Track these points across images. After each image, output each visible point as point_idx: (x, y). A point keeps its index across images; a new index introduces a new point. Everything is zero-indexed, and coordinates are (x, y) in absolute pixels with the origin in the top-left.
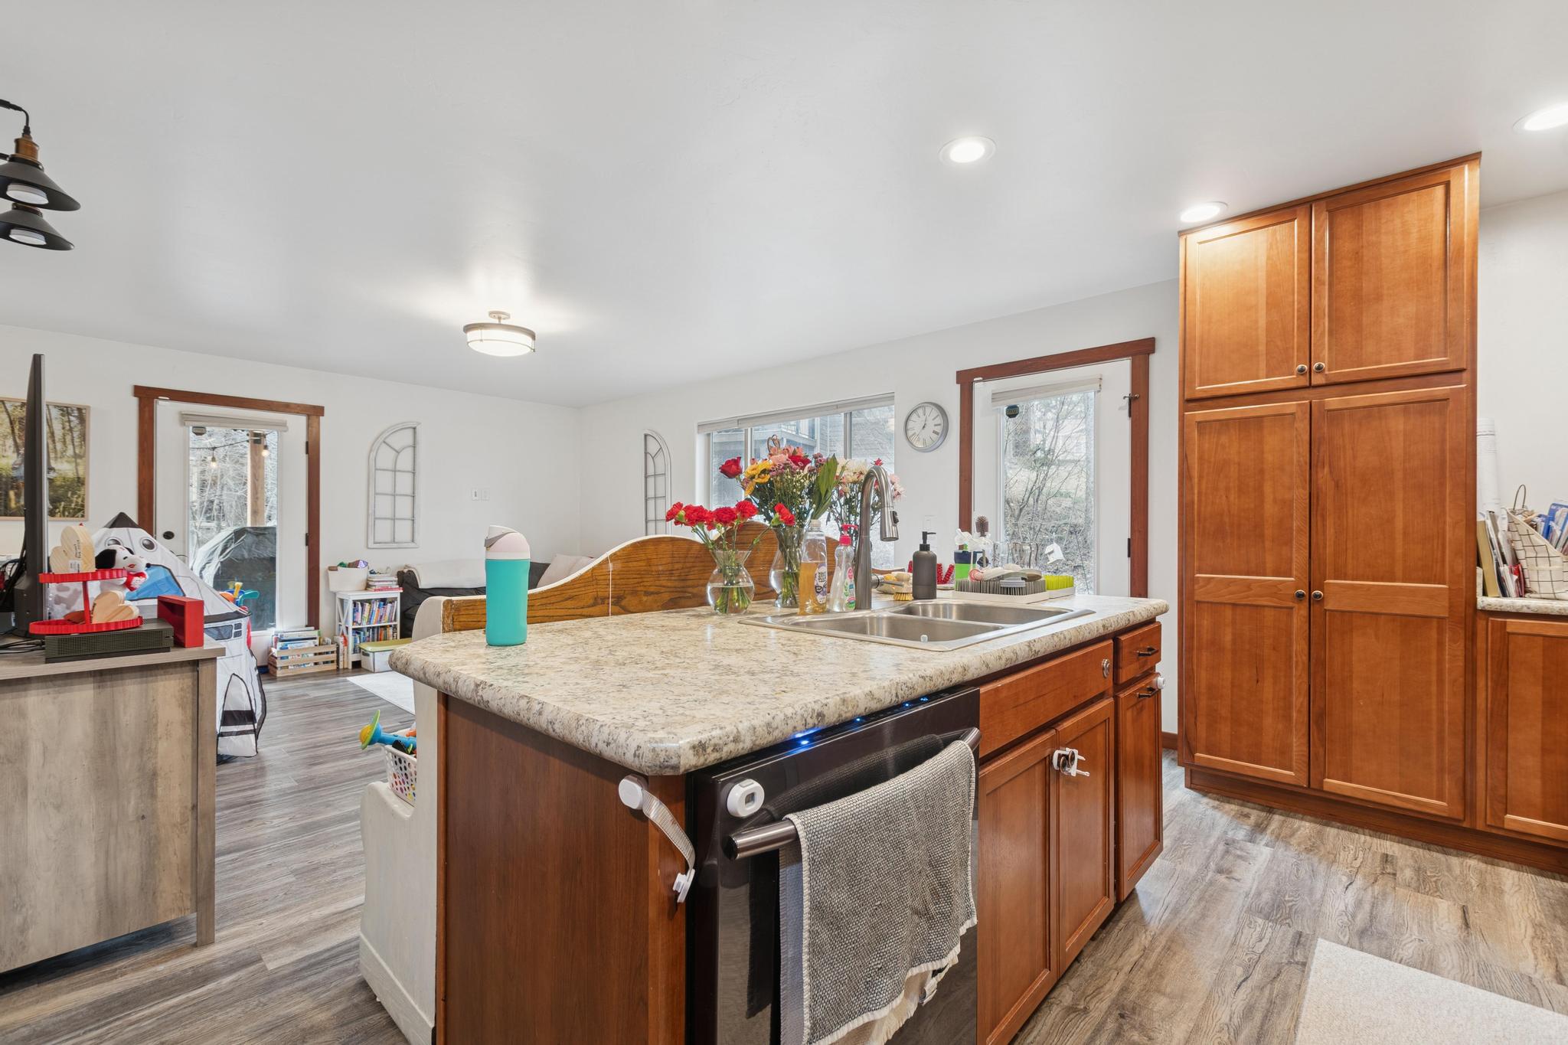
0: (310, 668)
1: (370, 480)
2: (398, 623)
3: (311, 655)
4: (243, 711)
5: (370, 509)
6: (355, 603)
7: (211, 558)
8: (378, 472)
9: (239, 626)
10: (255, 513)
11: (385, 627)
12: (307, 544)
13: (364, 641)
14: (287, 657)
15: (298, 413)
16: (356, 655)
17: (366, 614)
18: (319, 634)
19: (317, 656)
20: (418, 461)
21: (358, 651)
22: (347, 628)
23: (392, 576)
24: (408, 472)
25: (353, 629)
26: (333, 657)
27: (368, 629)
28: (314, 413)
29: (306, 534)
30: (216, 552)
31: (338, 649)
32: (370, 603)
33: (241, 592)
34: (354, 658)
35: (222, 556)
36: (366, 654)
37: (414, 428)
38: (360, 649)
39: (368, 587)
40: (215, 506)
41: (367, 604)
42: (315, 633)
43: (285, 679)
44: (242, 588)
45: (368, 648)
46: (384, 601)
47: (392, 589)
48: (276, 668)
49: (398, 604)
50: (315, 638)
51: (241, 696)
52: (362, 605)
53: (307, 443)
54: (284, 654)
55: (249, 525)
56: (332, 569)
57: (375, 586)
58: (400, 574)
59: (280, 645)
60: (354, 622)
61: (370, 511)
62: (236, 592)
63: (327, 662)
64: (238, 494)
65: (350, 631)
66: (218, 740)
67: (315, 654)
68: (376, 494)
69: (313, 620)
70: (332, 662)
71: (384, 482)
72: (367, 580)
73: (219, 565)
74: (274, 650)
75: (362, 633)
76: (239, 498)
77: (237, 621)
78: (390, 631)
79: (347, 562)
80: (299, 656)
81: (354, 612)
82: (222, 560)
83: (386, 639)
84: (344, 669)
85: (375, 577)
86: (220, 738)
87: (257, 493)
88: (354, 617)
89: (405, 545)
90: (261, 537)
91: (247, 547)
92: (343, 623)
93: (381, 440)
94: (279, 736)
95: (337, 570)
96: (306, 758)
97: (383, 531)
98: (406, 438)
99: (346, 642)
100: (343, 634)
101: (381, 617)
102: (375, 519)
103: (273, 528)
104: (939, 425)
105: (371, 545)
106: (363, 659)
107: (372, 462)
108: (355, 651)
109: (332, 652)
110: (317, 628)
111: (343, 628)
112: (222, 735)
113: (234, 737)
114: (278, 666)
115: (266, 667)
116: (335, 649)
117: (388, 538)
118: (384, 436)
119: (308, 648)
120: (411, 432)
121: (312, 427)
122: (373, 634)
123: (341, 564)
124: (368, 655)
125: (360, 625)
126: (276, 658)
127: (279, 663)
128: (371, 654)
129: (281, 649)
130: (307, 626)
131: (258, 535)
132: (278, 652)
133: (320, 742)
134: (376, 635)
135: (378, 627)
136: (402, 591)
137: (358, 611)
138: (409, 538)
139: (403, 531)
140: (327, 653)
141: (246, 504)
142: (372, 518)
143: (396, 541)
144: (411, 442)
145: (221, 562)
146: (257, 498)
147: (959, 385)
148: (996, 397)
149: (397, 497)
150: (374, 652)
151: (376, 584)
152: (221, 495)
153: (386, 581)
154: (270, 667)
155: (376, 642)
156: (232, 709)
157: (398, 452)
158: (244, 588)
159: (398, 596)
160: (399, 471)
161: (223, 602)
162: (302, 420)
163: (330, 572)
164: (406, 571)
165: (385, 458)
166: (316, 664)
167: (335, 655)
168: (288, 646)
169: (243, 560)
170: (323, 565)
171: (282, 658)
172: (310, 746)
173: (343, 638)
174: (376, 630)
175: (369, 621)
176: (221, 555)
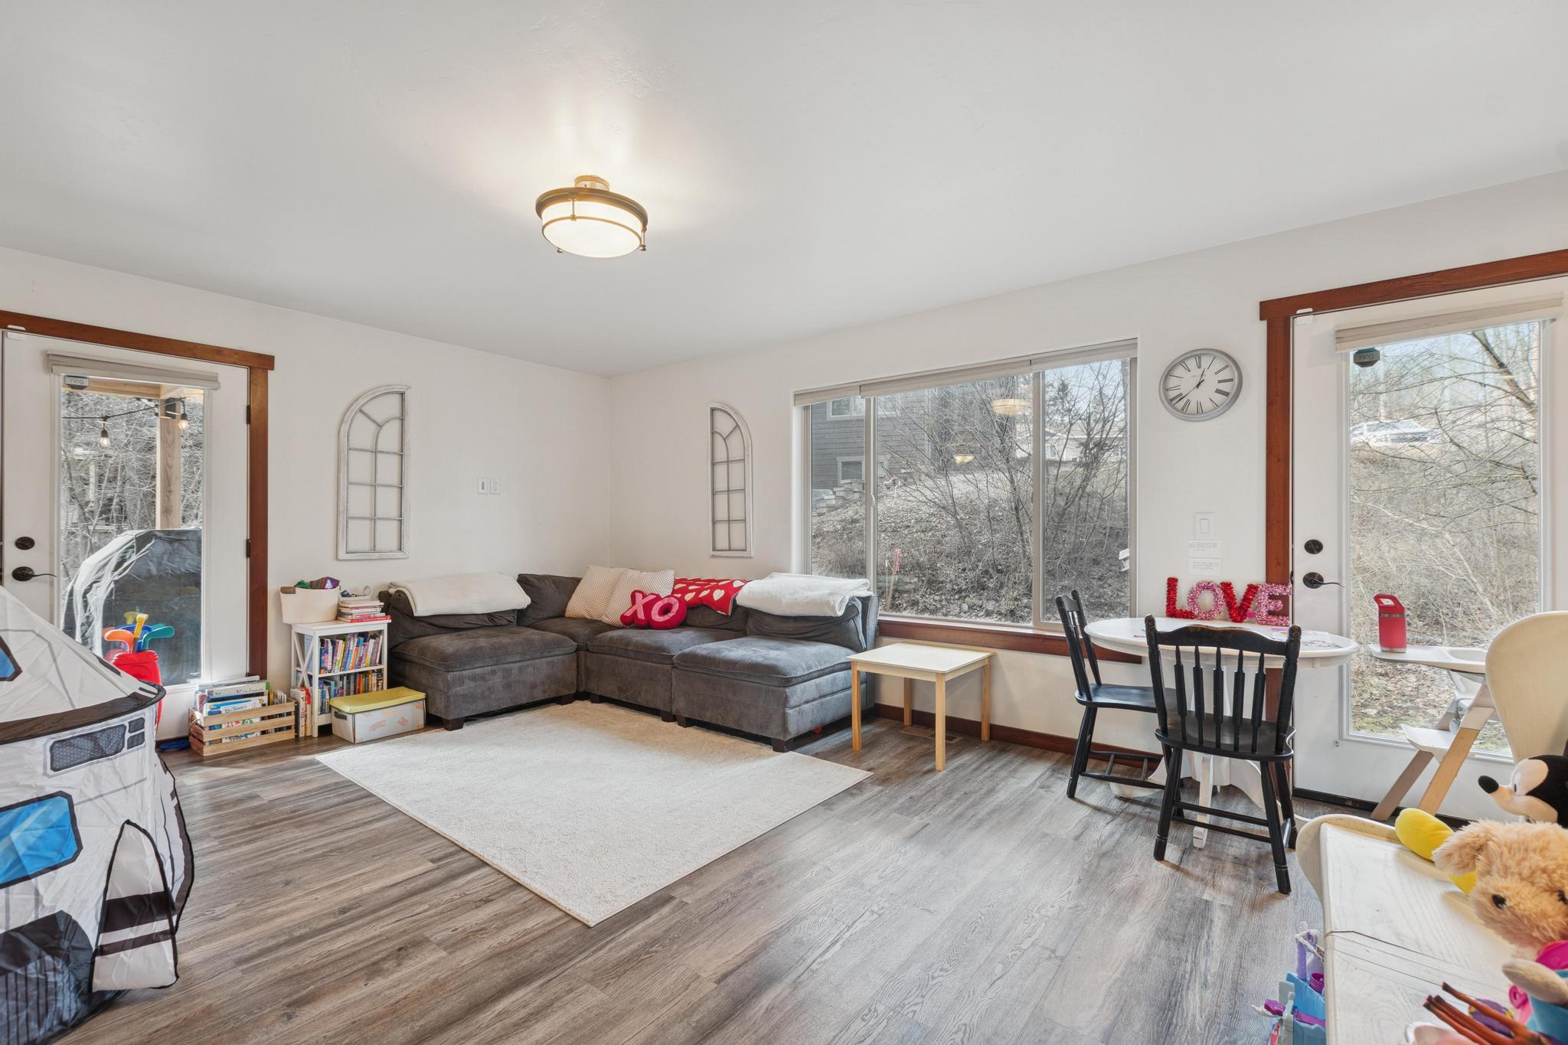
0: (256, 740)
1: (341, 464)
2: (384, 666)
3: (257, 720)
4: (148, 896)
5: (341, 504)
6: (322, 641)
7: (100, 574)
8: (351, 452)
9: (139, 724)
10: (167, 511)
11: (366, 673)
12: (248, 555)
13: (335, 695)
14: (220, 726)
15: (234, 363)
16: (324, 715)
17: (339, 656)
18: (268, 688)
19: (264, 722)
20: (407, 438)
21: (327, 711)
22: (310, 677)
23: (373, 599)
24: (394, 453)
25: (320, 679)
26: (290, 720)
27: (341, 677)
28: (259, 365)
29: (247, 541)
30: (107, 567)
31: (297, 708)
32: (344, 640)
33: (145, 628)
34: (321, 720)
35: (117, 573)
36: (340, 716)
37: (402, 394)
38: (330, 707)
39: (339, 615)
40: (114, 506)
41: (341, 641)
42: (261, 687)
43: (217, 761)
44: (147, 622)
45: (345, 705)
46: (364, 636)
47: (375, 619)
48: (203, 743)
49: (384, 638)
50: (262, 694)
51: (144, 867)
52: (334, 643)
53: (249, 408)
54: (215, 721)
55: (158, 527)
56: (286, 590)
57: (351, 614)
58: (383, 596)
59: (207, 707)
60: (321, 668)
61: (341, 508)
62: (138, 630)
63: (280, 730)
64: (145, 489)
65: (316, 681)
66: (93, 963)
67: (263, 718)
68: (349, 483)
69: (258, 665)
70: (289, 728)
71: (360, 466)
72: (339, 606)
73: (112, 586)
74: (198, 715)
75: (333, 683)
76: (145, 495)
77: (135, 716)
78: (373, 679)
79: (307, 580)
80: (237, 722)
81: (321, 654)
82: (117, 578)
83: (366, 691)
84: (306, 737)
85: (351, 602)
86: (98, 959)
87: (169, 485)
88: (321, 662)
89: (391, 555)
90: (176, 545)
91: (155, 559)
92: (303, 668)
93: (356, 407)
94: (218, 911)
95: (294, 592)
96: (279, 982)
97: (359, 535)
98: (392, 405)
99: (309, 698)
100: (303, 686)
101: (361, 659)
102: (348, 518)
103: (196, 534)
104: (1231, 380)
105: (342, 555)
106: (336, 722)
107: (343, 439)
108: (322, 711)
109: (289, 714)
110: (263, 677)
111: (304, 676)
112: (102, 951)
113: (129, 952)
114: (206, 739)
115: (186, 738)
116: (293, 709)
117: (366, 545)
118: (362, 401)
119: (252, 710)
120: (397, 398)
121: (256, 385)
122: (349, 683)
123: (301, 584)
124: (345, 718)
125: (330, 672)
126: (202, 727)
127: (208, 736)
128: (350, 717)
129: (210, 713)
130: (248, 675)
131: (171, 542)
132: (205, 718)
133: (299, 926)
134: (352, 685)
135: (355, 673)
136: (390, 621)
137: (327, 652)
138: (395, 545)
139: (387, 535)
140: (281, 715)
141: (154, 502)
142: (342, 518)
143: (377, 548)
144: (397, 412)
145: (116, 582)
146: (170, 492)
147: (1264, 323)
148: (1341, 336)
149: (379, 489)
150: (353, 714)
151: (353, 611)
152: (122, 492)
153: (367, 607)
154: (191, 739)
155: (352, 696)
156: (123, 895)
157: (380, 426)
158: (152, 620)
159: (384, 628)
160: (381, 452)
161: (104, 676)
162: (241, 374)
163: (283, 596)
164: (392, 591)
165: (362, 433)
166: (263, 733)
167: (293, 717)
168: (222, 709)
169: (150, 577)
170: (273, 585)
171: (211, 728)
172: (282, 939)
173: (304, 692)
174: (352, 677)
175: (344, 666)
176: (116, 569)
